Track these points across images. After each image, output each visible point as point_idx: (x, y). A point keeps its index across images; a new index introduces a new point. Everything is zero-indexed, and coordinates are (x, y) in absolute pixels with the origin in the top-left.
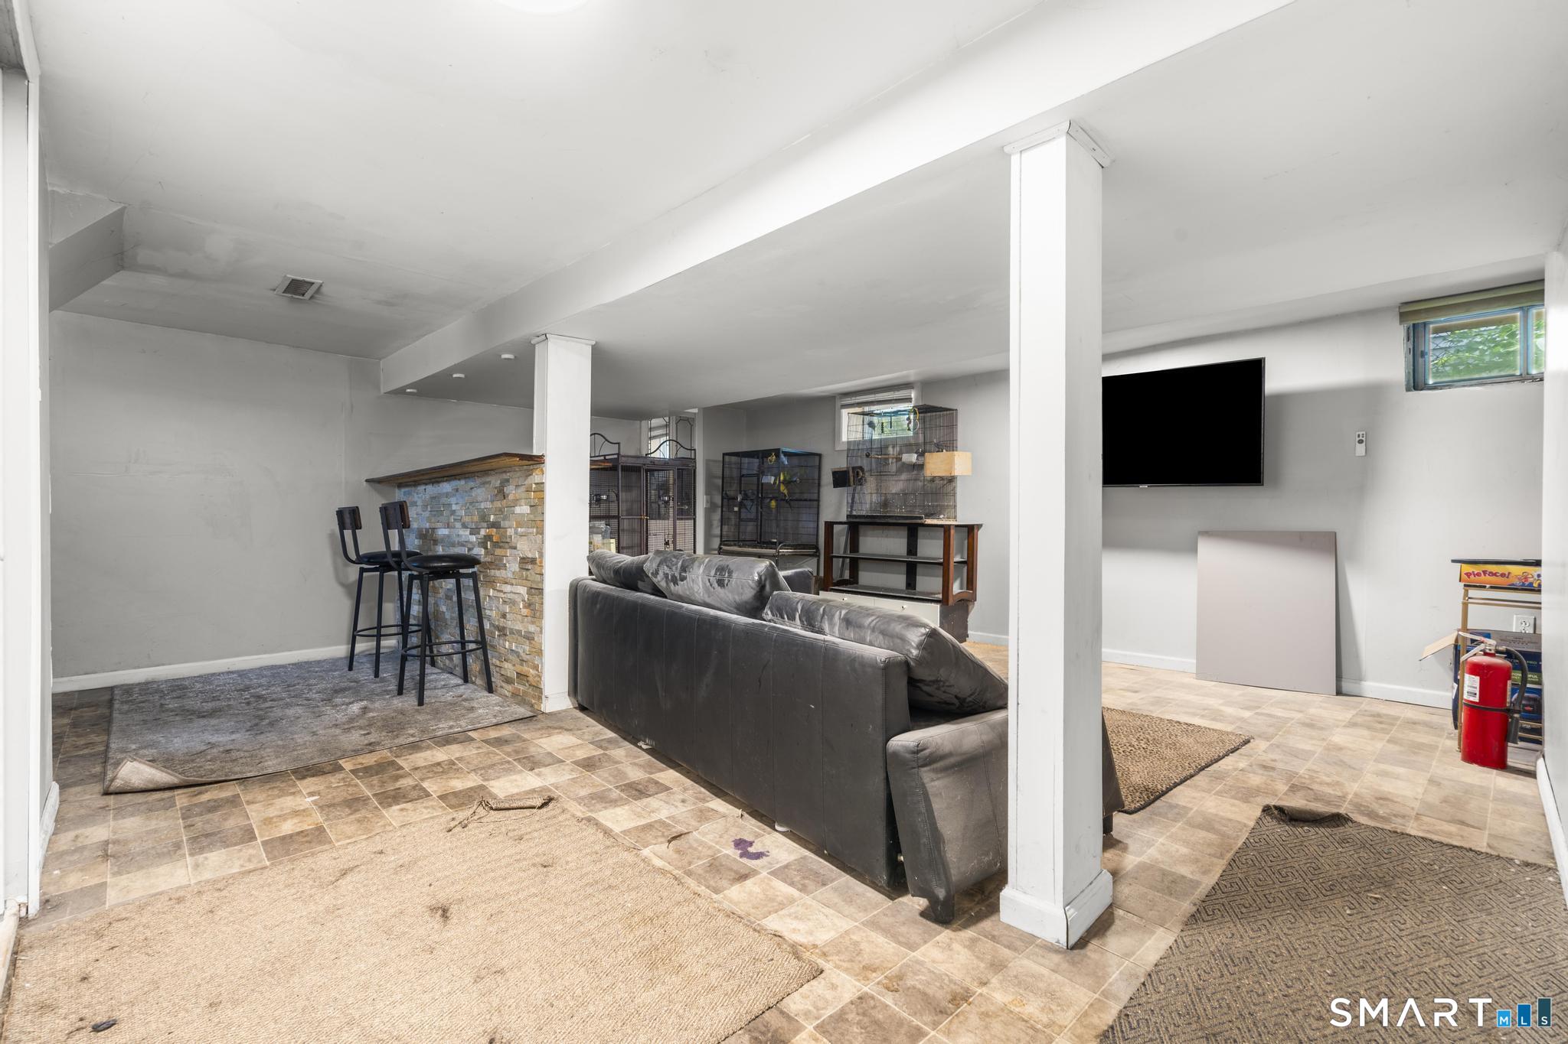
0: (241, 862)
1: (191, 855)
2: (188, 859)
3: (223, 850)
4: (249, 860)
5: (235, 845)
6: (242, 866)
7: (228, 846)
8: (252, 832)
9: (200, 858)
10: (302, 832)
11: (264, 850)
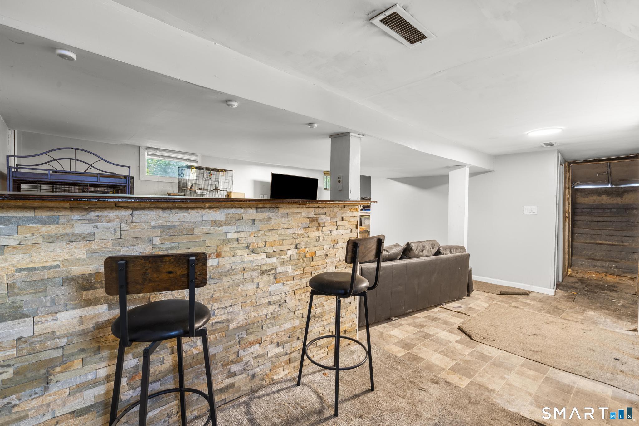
0: (558, 374)
1: (574, 387)
2: (576, 386)
3: (561, 381)
4: (555, 373)
5: (555, 380)
6: (559, 373)
7: (558, 381)
8: (545, 379)
9: (571, 384)
10: (529, 369)
11: (547, 373)
